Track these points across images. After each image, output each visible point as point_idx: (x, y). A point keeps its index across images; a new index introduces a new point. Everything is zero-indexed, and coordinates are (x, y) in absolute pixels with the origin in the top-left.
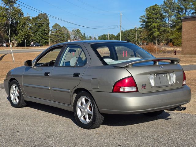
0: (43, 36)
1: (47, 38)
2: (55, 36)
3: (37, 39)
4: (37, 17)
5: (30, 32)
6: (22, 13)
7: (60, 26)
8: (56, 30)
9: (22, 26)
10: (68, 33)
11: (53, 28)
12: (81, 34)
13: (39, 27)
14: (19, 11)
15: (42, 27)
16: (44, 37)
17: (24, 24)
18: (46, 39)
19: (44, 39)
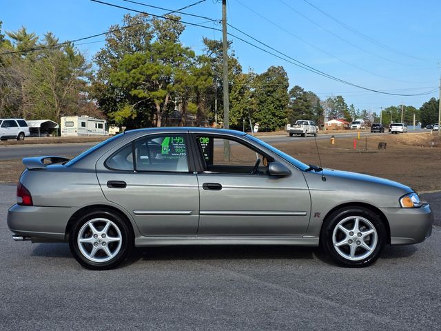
0: (275, 111)
1: (282, 114)
3: (265, 117)
4: (266, 75)
6: (240, 66)
7: (305, 91)
8: (295, 99)
9: (240, 93)
10: (318, 104)
11: (290, 94)
12: (347, 106)
13: (269, 93)
14: (235, 63)
15: (274, 94)
16: (277, 113)
17: (243, 88)
18: (281, 118)
19: (277, 116)
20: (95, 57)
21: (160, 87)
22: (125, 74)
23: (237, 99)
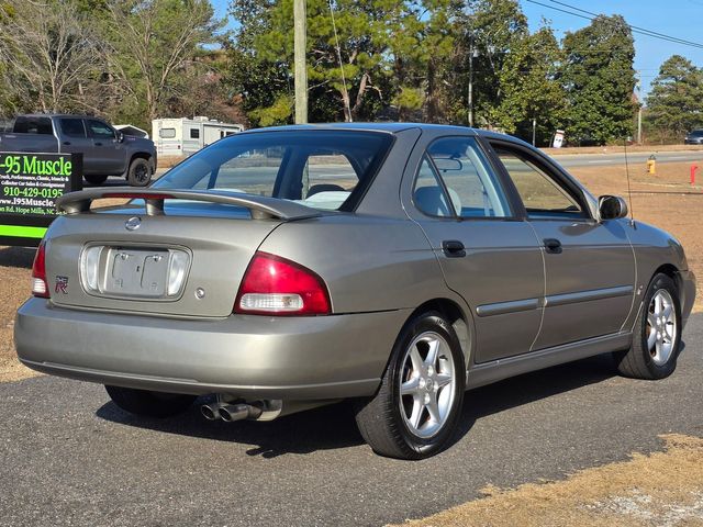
0: (605, 104)
1: (620, 111)
2: (670, 104)
3: (584, 116)
4: (587, 32)
5: (548, 92)
6: (522, 16)
7: (692, 65)
8: (672, 81)
9: (521, 68)
11: (662, 72)
13: (593, 70)
14: (511, 9)
15: (603, 71)
16: (609, 109)
17: (529, 58)
18: (617, 118)
19: (609, 115)
20: (233, 4)
21: (351, 59)
22: (281, 36)
23: (516, 81)
